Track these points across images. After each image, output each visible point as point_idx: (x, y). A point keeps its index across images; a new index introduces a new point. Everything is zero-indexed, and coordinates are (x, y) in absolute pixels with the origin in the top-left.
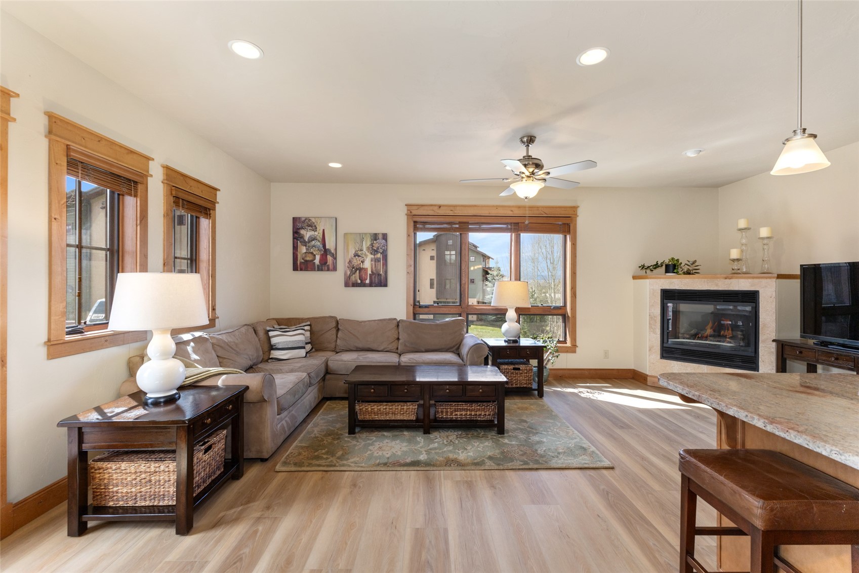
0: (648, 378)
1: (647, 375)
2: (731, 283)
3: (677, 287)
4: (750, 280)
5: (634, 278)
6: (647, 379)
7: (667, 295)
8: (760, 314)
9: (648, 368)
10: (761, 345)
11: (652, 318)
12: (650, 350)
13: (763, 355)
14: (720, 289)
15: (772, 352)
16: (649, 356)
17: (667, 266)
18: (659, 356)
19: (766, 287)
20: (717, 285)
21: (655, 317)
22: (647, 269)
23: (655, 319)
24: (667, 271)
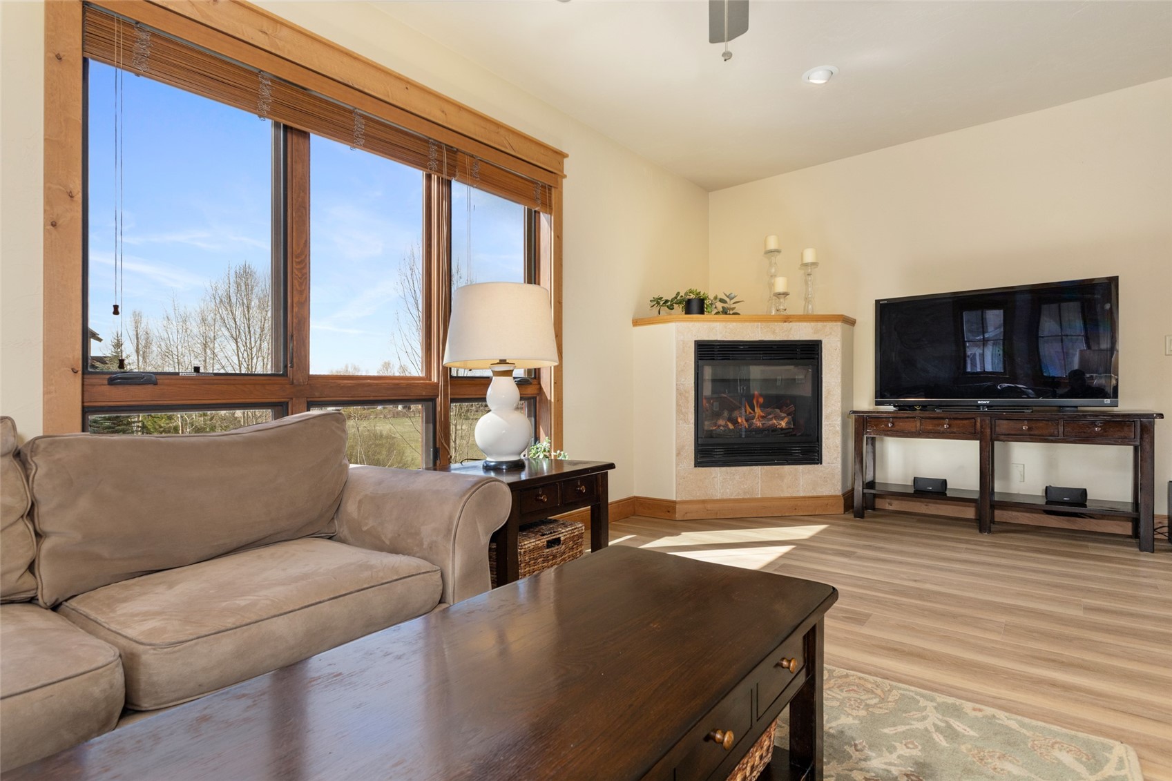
0: (677, 506)
1: (674, 502)
2: (791, 329)
3: (719, 338)
4: (813, 324)
5: (636, 322)
6: (674, 509)
7: (706, 351)
8: (823, 376)
9: (675, 485)
10: (824, 423)
11: (680, 394)
12: (678, 454)
13: (827, 438)
14: (778, 339)
15: (837, 432)
16: (677, 465)
17: (689, 302)
18: (693, 463)
19: (831, 333)
20: (774, 332)
21: (686, 392)
22: (663, 305)
23: (687, 395)
24: (688, 311)
